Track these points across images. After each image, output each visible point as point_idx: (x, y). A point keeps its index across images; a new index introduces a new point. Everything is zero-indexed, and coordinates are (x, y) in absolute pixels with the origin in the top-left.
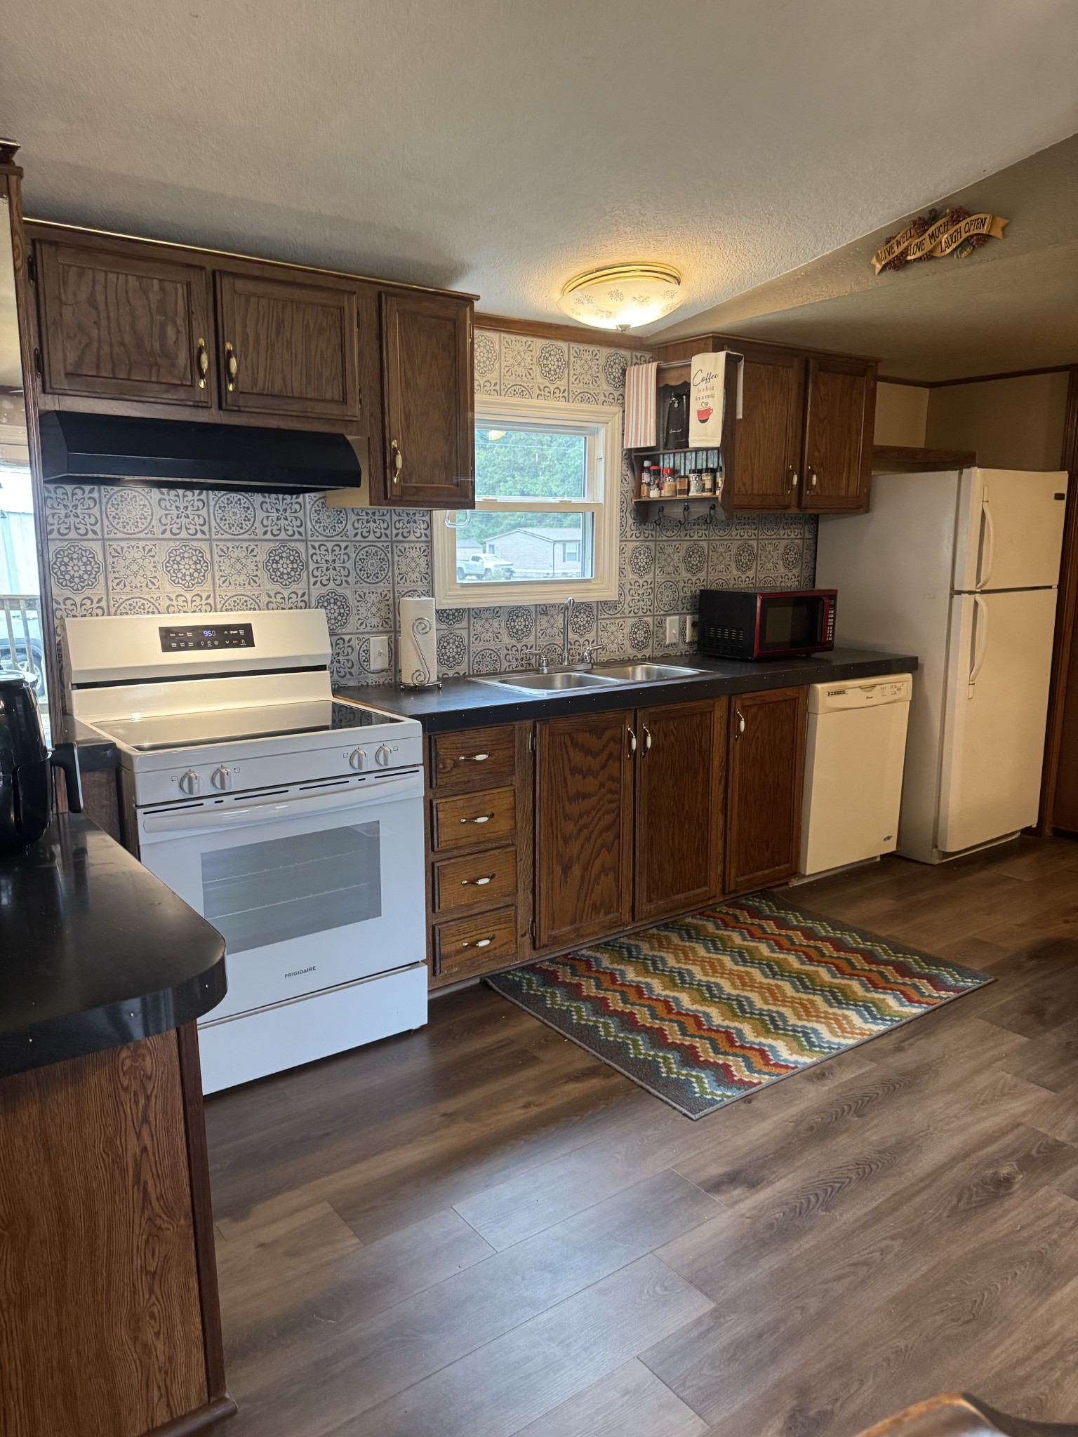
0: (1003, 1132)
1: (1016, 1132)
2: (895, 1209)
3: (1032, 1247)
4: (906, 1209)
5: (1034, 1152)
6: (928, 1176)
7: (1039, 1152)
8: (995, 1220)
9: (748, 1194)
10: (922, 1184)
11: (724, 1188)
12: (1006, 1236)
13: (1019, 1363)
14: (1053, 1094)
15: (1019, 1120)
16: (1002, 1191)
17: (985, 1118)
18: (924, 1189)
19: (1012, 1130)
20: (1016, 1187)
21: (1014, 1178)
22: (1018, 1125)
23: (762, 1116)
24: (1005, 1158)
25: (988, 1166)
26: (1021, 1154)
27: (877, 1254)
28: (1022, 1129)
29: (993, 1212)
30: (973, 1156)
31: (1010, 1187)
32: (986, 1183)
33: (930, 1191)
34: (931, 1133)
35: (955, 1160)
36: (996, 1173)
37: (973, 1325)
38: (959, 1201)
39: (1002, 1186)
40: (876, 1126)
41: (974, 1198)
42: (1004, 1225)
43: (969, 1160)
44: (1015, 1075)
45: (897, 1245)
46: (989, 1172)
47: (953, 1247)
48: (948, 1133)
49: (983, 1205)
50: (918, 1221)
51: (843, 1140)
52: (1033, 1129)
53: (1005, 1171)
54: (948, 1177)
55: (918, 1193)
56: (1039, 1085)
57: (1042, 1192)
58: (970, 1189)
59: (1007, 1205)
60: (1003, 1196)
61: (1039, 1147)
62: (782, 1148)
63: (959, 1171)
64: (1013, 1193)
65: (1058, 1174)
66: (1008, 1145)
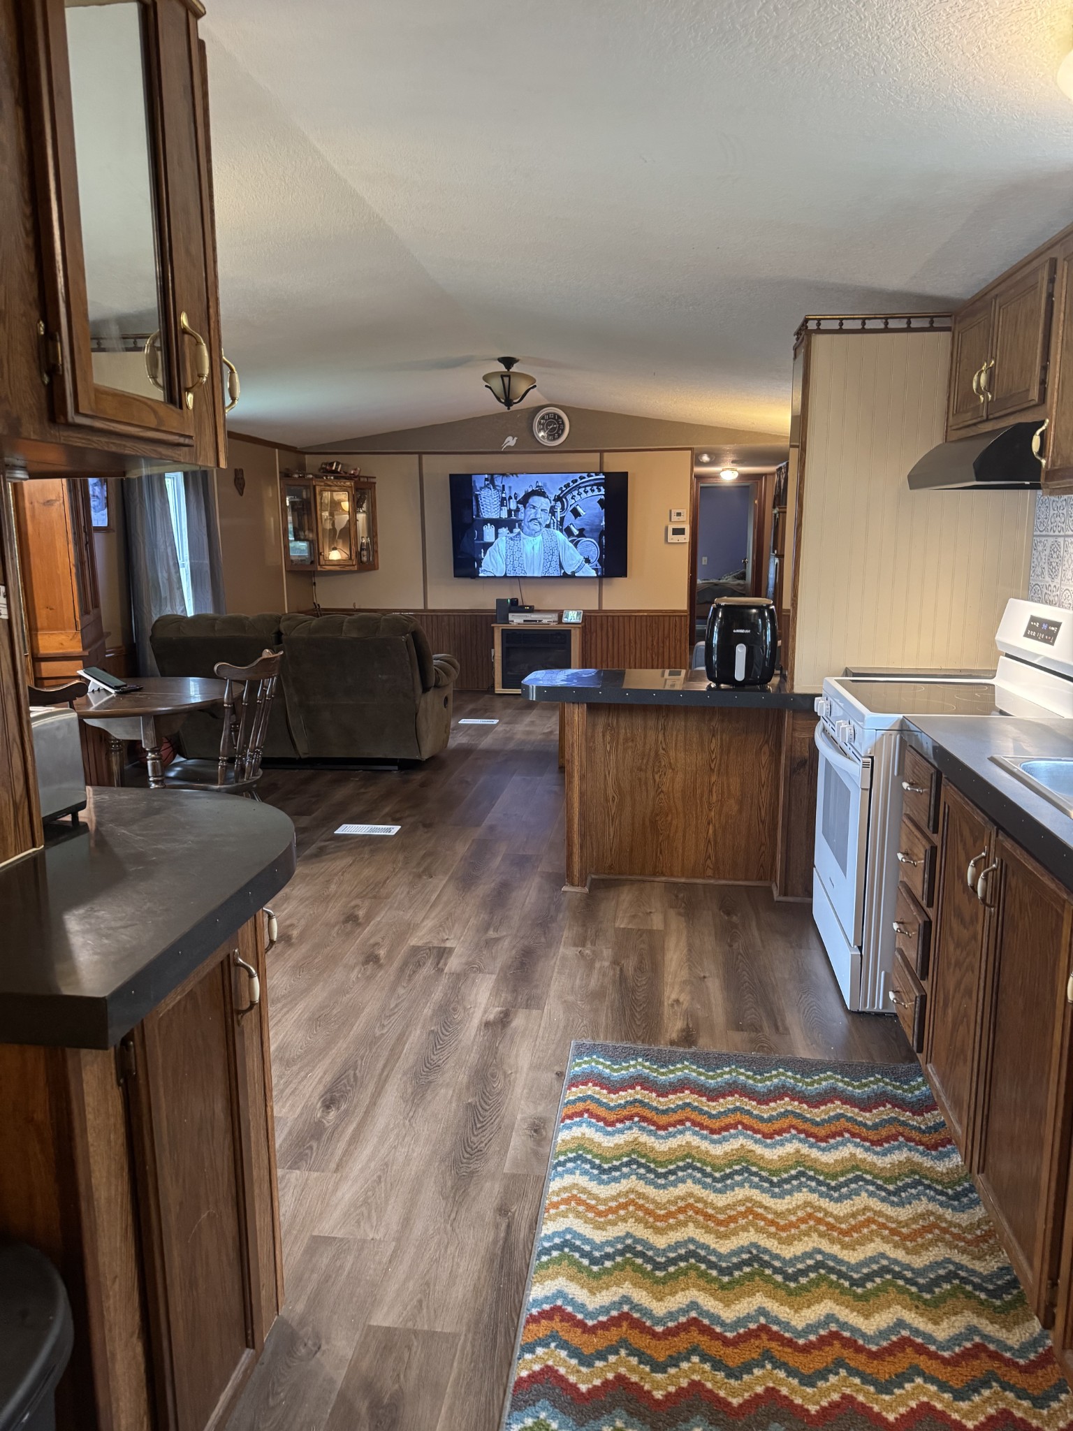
0: (347, 1153)
1: (337, 1158)
2: (392, 1050)
3: (295, 1068)
4: (385, 1053)
5: (315, 1145)
6: (386, 1081)
7: (311, 1148)
8: (325, 1074)
9: (484, 1018)
10: (385, 1073)
11: (502, 1015)
12: (314, 1067)
13: (288, 1012)
14: (315, 1233)
15: (339, 1175)
16: (328, 1096)
17: (369, 1161)
18: (383, 1070)
19: (341, 1160)
20: (319, 1104)
21: (323, 1111)
22: (336, 1170)
23: (535, 1067)
24: (336, 1127)
25: (346, 1111)
26: (325, 1137)
27: (386, 1023)
28: (333, 1166)
29: (328, 1078)
30: (361, 1114)
31: (324, 1102)
32: (342, 1096)
33: (378, 1072)
34: (405, 1118)
35: (373, 1103)
36: (338, 1109)
37: (317, 1016)
38: (355, 1074)
39: (330, 1102)
40: (450, 1102)
41: (345, 1081)
42: (319, 1072)
43: (363, 1109)
44: (364, 1241)
45: (378, 1033)
46: (344, 1107)
47: (345, 1046)
48: (392, 1126)
49: (337, 1080)
50: (374, 1050)
51: (463, 1078)
52: (323, 1171)
53: (333, 1114)
54: (371, 1088)
55: (385, 1066)
56: (334, 1238)
57: (298, 1110)
58: (351, 1086)
59: (321, 1088)
60: (326, 1093)
61: (312, 1154)
62: (496, 1053)
63: (365, 1097)
64: (320, 1099)
65: (290, 1133)
66: (338, 1141)
